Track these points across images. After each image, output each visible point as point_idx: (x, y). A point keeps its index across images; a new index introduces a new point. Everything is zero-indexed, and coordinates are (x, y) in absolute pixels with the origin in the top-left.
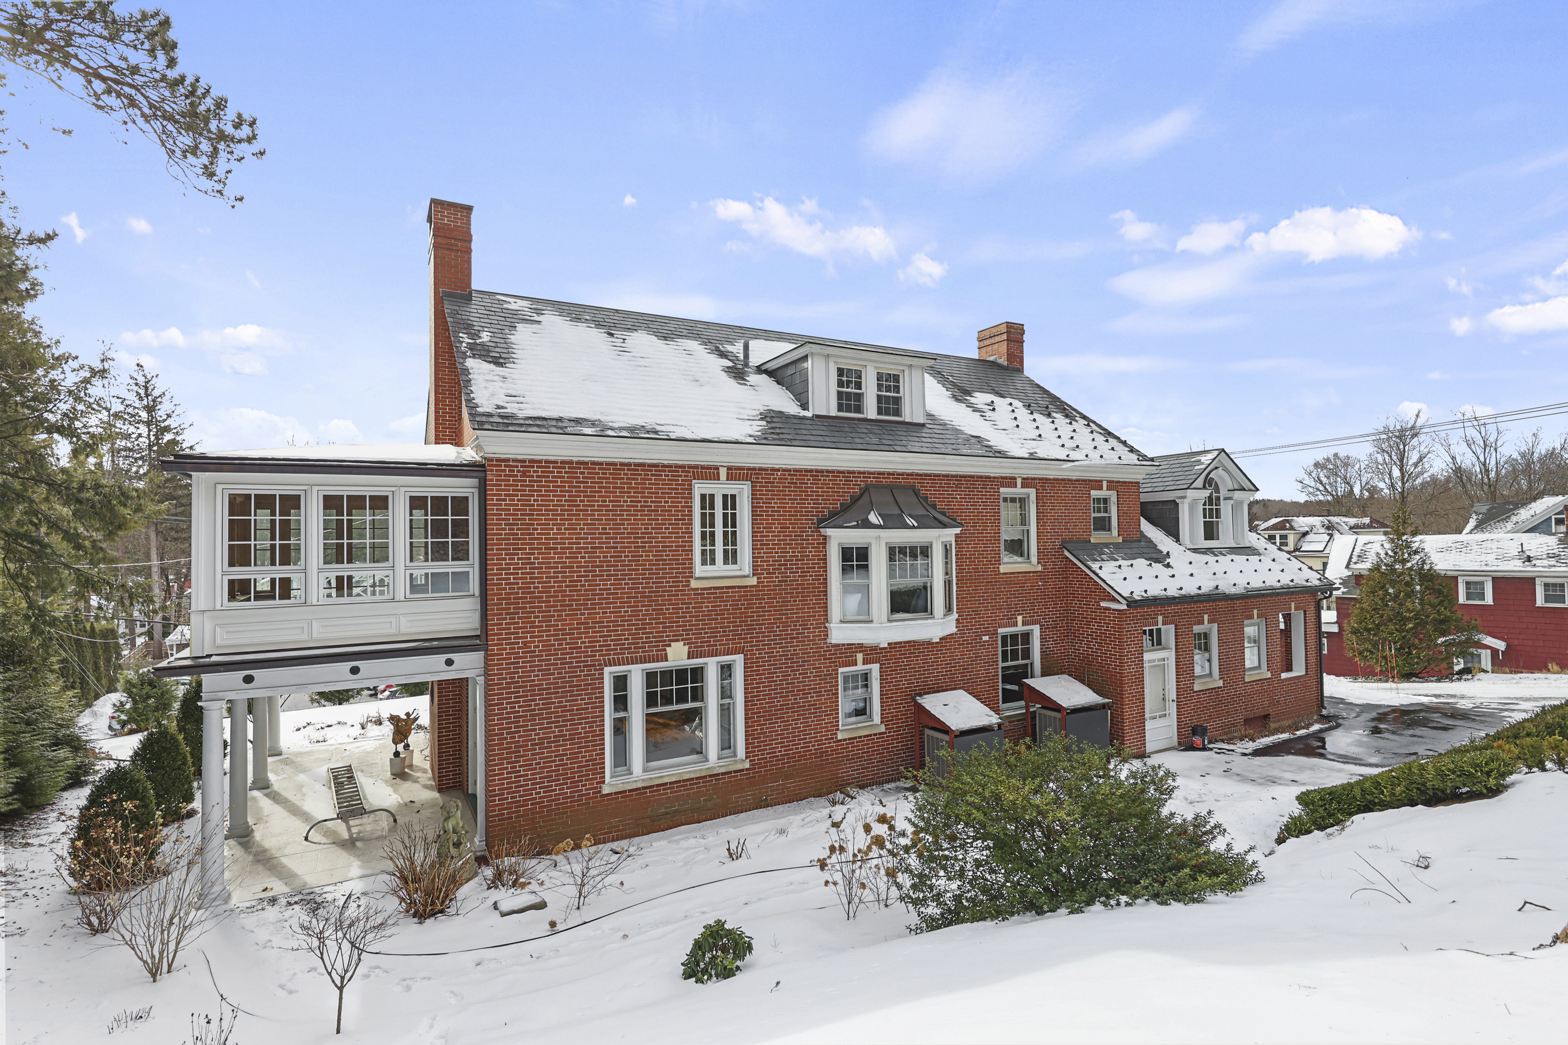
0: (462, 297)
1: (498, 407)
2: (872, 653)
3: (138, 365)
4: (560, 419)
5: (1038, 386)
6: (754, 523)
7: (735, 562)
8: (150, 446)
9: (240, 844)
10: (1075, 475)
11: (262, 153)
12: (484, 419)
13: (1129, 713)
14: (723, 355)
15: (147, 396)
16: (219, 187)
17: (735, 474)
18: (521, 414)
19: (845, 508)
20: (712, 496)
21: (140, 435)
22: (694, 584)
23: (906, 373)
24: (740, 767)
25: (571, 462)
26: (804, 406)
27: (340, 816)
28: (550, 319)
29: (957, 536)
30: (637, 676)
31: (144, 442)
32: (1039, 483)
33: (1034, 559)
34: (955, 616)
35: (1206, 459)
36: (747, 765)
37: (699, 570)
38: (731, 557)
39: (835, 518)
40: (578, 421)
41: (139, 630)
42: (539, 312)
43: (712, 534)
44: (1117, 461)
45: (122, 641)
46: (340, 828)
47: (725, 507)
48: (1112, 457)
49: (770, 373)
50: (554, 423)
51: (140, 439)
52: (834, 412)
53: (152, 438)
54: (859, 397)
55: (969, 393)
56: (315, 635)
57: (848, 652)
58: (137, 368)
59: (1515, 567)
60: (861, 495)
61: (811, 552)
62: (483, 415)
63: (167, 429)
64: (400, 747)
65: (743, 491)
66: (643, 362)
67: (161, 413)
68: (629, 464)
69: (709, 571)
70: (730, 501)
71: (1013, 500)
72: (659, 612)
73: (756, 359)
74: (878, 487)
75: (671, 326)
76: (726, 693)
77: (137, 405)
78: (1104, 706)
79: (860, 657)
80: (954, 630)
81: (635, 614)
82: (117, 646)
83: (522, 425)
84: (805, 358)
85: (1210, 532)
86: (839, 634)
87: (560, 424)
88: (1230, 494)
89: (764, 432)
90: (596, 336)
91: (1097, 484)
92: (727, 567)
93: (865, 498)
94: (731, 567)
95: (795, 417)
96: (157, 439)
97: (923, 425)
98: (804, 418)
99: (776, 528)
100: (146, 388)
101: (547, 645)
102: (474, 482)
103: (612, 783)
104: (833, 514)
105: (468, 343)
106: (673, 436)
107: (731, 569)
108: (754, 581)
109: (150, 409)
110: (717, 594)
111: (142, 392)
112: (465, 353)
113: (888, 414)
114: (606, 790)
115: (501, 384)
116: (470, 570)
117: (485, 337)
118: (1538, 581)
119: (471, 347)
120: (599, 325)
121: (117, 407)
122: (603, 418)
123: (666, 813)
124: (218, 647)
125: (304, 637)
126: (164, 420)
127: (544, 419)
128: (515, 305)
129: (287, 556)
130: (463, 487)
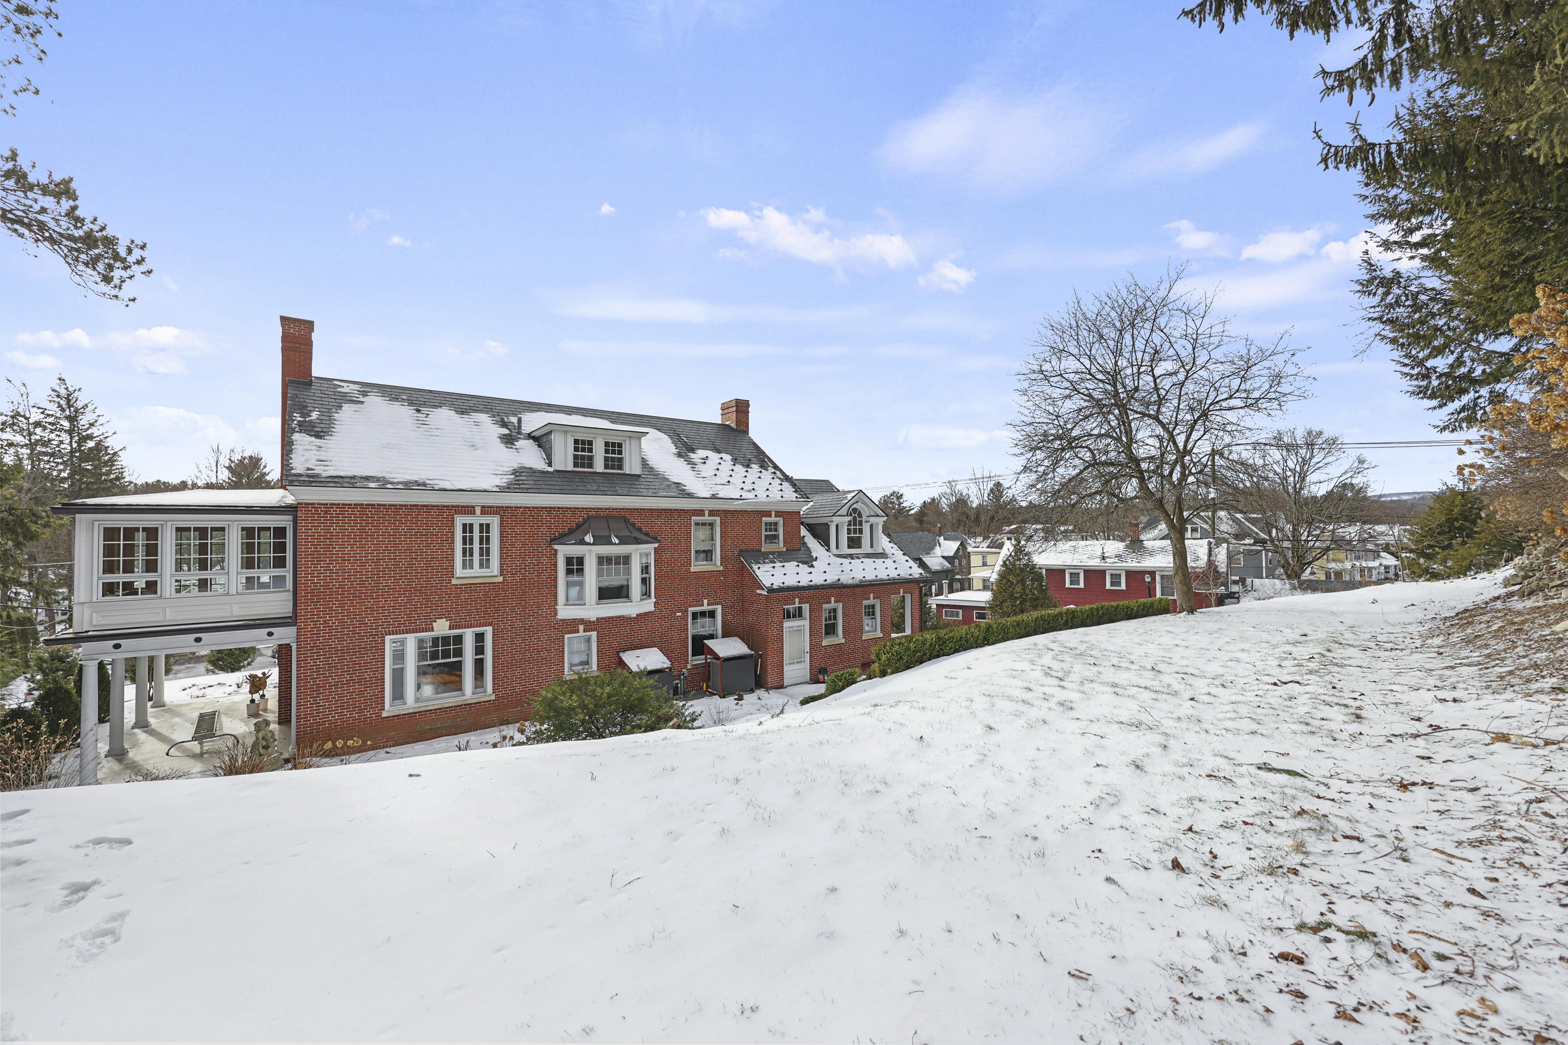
0: (304, 383)
1: (308, 469)
2: (589, 625)
3: (60, 379)
4: (354, 477)
5: (754, 444)
6: (501, 541)
7: (488, 567)
8: (72, 452)
9: (117, 760)
10: (749, 508)
11: (150, 272)
12: (295, 478)
13: (771, 660)
14: (504, 424)
15: (69, 407)
16: (115, 292)
17: (486, 510)
18: (325, 474)
19: (571, 531)
20: (471, 525)
21: (61, 442)
22: (454, 582)
23: (627, 442)
24: (488, 699)
25: (362, 505)
26: (550, 465)
27: (194, 739)
28: (374, 401)
29: (655, 548)
30: (411, 642)
31: (66, 448)
32: (725, 515)
33: (719, 563)
34: (653, 599)
35: (850, 496)
36: (493, 698)
37: (459, 571)
38: (485, 564)
39: (561, 538)
40: (368, 478)
41: (59, 618)
42: (365, 394)
43: (471, 550)
44: (779, 498)
45: (40, 628)
46: (195, 747)
47: (481, 532)
48: (775, 495)
49: (535, 439)
50: (348, 480)
51: (62, 446)
52: (570, 467)
53: (75, 445)
54: (591, 458)
55: (693, 450)
56: (168, 617)
57: (572, 625)
58: (58, 381)
59: (1095, 563)
60: (584, 523)
61: (544, 560)
62: (295, 475)
63: (90, 437)
64: (256, 697)
65: (494, 521)
66: (436, 432)
67: (84, 421)
68: (406, 505)
69: (468, 572)
70: (485, 528)
71: (704, 524)
72: (428, 600)
73: (527, 428)
74: (597, 517)
75: (471, 403)
76: (479, 650)
77: (58, 415)
78: (752, 656)
79: (581, 627)
80: (653, 609)
81: (410, 601)
82: (36, 632)
83: (322, 482)
84: (550, 432)
85: (854, 542)
86: (564, 612)
87: (353, 481)
88: (868, 519)
89: (509, 484)
90: (405, 412)
91: (768, 514)
92: (482, 570)
93: (586, 525)
94: (485, 570)
95: (543, 472)
96: (80, 445)
97: (639, 476)
98: (548, 472)
99: (518, 545)
100: (68, 401)
101: (342, 622)
102: (291, 517)
103: (390, 709)
104: (562, 536)
105: (299, 421)
106: (436, 487)
107: (485, 572)
108: (500, 579)
109: (72, 419)
110: (472, 588)
111: (63, 403)
112: (294, 429)
113: (613, 468)
114: (385, 714)
115: (316, 452)
116: (287, 574)
117: (314, 415)
118: (1107, 573)
119: (300, 424)
120: (411, 403)
121: (35, 416)
122: (387, 476)
123: (431, 729)
124: (94, 626)
125: (161, 619)
126: (88, 429)
127: (342, 477)
128: (346, 389)
129: (151, 566)
130: (284, 521)
